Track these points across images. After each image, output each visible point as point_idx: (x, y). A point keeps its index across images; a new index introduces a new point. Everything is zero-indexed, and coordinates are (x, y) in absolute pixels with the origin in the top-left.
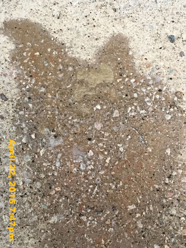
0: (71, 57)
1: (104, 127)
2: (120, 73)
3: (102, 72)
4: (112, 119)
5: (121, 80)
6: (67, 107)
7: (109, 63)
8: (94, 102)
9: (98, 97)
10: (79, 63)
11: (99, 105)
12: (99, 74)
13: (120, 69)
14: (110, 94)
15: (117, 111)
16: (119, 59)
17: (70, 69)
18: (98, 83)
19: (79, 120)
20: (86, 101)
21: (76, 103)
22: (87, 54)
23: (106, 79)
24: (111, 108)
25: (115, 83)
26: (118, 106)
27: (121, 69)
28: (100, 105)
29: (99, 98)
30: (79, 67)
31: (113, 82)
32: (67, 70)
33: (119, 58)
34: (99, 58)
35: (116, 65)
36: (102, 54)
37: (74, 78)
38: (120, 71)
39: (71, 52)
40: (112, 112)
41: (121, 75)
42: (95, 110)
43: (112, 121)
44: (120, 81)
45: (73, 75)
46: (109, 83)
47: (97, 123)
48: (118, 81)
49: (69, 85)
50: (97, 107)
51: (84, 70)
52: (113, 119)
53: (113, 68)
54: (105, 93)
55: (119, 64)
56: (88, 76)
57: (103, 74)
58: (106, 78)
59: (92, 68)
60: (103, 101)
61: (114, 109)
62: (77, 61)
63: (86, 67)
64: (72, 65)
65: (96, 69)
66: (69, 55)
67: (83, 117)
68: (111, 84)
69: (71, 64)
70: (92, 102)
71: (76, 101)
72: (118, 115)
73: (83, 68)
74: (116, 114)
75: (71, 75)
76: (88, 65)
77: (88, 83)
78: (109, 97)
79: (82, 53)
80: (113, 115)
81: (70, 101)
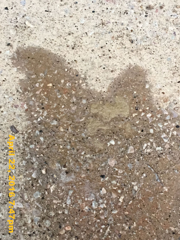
0: (85, 89)
1: (118, 164)
2: (136, 107)
3: (117, 106)
4: (126, 156)
6: (80, 141)
7: (125, 96)
8: (108, 137)
9: (112, 132)
10: (93, 95)
12: (114, 108)
13: (136, 103)
14: (125, 130)
15: (131, 147)
16: (135, 92)
17: (84, 101)
18: (113, 117)
19: (92, 156)
20: (100, 136)
21: (89, 138)
22: (102, 86)
23: (121, 113)
24: (125, 144)
25: (130, 117)
26: (133, 142)
28: (114, 141)
29: (114, 133)
30: (93, 99)
31: (128, 117)
32: (81, 103)
34: (115, 91)
35: (131, 98)
36: (118, 87)
37: (87, 111)
38: (136, 105)
39: (85, 84)
40: (127, 148)
41: (137, 109)
42: (109, 146)
43: (127, 158)
44: (136, 115)
45: (86, 109)
46: (124, 117)
47: (111, 159)
48: (134, 115)
49: (83, 118)
50: (111, 142)
51: (98, 103)
52: (128, 156)
53: (129, 102)
54: (120, 128)
55: (135, 97)
56: (102, 110)
57: (118, 108)
58: (121, 112)
59: (107, 101)
60: (118, 136)
61: (128, 145)
62: (91, 93)
63: (100, 100)
64: (86, 98)
65: (111, 102)
66: (83, 87)
67: (96, 153)
68: (126, 118)
69: (85, 96)
70: (106, 137)
71: (89, 136)
72: (133, 152)
73: (97, 100)
74: (131, 151)
75: (85, 108)
76: (103, 98)
77: (102, 116)
78: (124, 132)
79: (96, 85)
80: (127, 152)
81: (83, 135)
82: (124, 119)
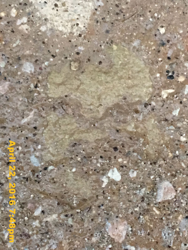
0: (27, 32)
1: (134, 233)
2: (168, 72)
3: (116, 73)
4: (154, 209)
5: (171, 91)
6: (27, 180)
7: (136, 43)
8: (100, 160)
9: (111, 146)
10: (51, 49)
11: (115, 169)
12: (109, 79)
13: (167, 60)
14: (144, 136)
15: (167, 184)
16: (162, 31)
17: (28, 68)
18: (110, 105)
19: (62, 216)
20: (79, 159)
21: (51, 168)
22: (72, 20)
23: (130, 91)
25: (157, 101)
26: (169, 169)
27: (169, 58)
28: (118, 170)
29: (116, 149)
30: (52, 60)
31: (151, 99)
32: (19, 73)
33: (162, 27)
34: (107, 32)
35: (153, 48)
36: (114, 18)
37: (39, 93)
38: (167, 67)
39: (25, 19)
40: (154, 189)
41: (171, 77)
42: (107, 186)
43: (156, 214)
44: (170, 94)
45: (36, 87)
46: (139, 102)
47: (115, 221)
48: (165, 94)
50: (110, 174)
51: (65, 69)
52: (159, 209)
53: (148, 59)
54: (131, 132)
55: (163, 44)
56: (79, 86)
57: (121, 78)
58: (129, 88)
59: (89, 60)
60: (127, 155)
61: (158, 179)
62: (44, 43)
63: (71, 61)
64: (31, 56)
65: (100, 63)
66: (20, 28)
67: (72, 208)
68: (146, 105)
69: (28, 52)
70: (95, 161)
71: (51, 163)
72: (171, 196)
73: (62, 61)
74: (165, 194)
75: (32, 86)
76: (78, 53)
78: (144, 144)
79: (57, 18)
80: (155, 198)
81: (34, 161)
82: (139, 108)
